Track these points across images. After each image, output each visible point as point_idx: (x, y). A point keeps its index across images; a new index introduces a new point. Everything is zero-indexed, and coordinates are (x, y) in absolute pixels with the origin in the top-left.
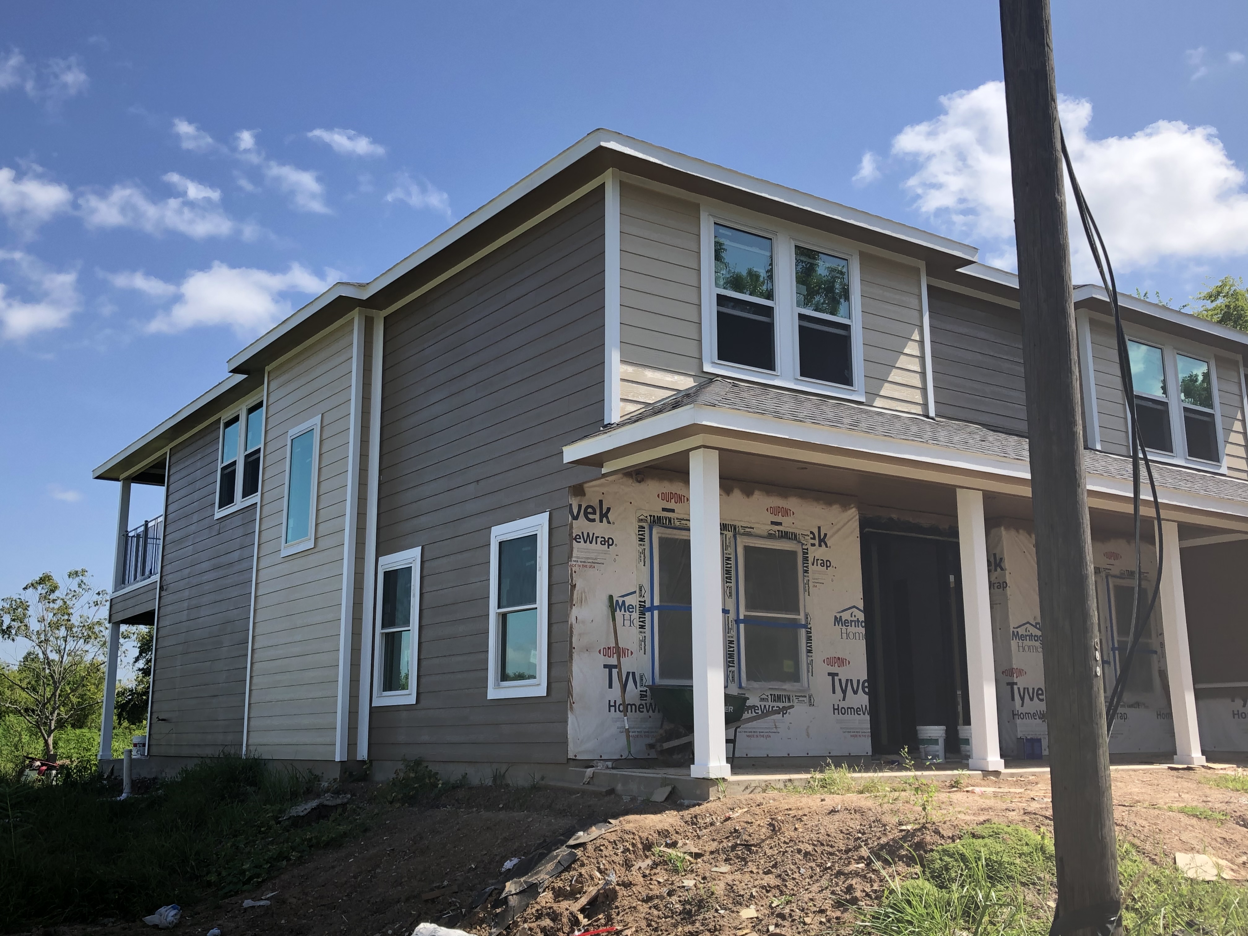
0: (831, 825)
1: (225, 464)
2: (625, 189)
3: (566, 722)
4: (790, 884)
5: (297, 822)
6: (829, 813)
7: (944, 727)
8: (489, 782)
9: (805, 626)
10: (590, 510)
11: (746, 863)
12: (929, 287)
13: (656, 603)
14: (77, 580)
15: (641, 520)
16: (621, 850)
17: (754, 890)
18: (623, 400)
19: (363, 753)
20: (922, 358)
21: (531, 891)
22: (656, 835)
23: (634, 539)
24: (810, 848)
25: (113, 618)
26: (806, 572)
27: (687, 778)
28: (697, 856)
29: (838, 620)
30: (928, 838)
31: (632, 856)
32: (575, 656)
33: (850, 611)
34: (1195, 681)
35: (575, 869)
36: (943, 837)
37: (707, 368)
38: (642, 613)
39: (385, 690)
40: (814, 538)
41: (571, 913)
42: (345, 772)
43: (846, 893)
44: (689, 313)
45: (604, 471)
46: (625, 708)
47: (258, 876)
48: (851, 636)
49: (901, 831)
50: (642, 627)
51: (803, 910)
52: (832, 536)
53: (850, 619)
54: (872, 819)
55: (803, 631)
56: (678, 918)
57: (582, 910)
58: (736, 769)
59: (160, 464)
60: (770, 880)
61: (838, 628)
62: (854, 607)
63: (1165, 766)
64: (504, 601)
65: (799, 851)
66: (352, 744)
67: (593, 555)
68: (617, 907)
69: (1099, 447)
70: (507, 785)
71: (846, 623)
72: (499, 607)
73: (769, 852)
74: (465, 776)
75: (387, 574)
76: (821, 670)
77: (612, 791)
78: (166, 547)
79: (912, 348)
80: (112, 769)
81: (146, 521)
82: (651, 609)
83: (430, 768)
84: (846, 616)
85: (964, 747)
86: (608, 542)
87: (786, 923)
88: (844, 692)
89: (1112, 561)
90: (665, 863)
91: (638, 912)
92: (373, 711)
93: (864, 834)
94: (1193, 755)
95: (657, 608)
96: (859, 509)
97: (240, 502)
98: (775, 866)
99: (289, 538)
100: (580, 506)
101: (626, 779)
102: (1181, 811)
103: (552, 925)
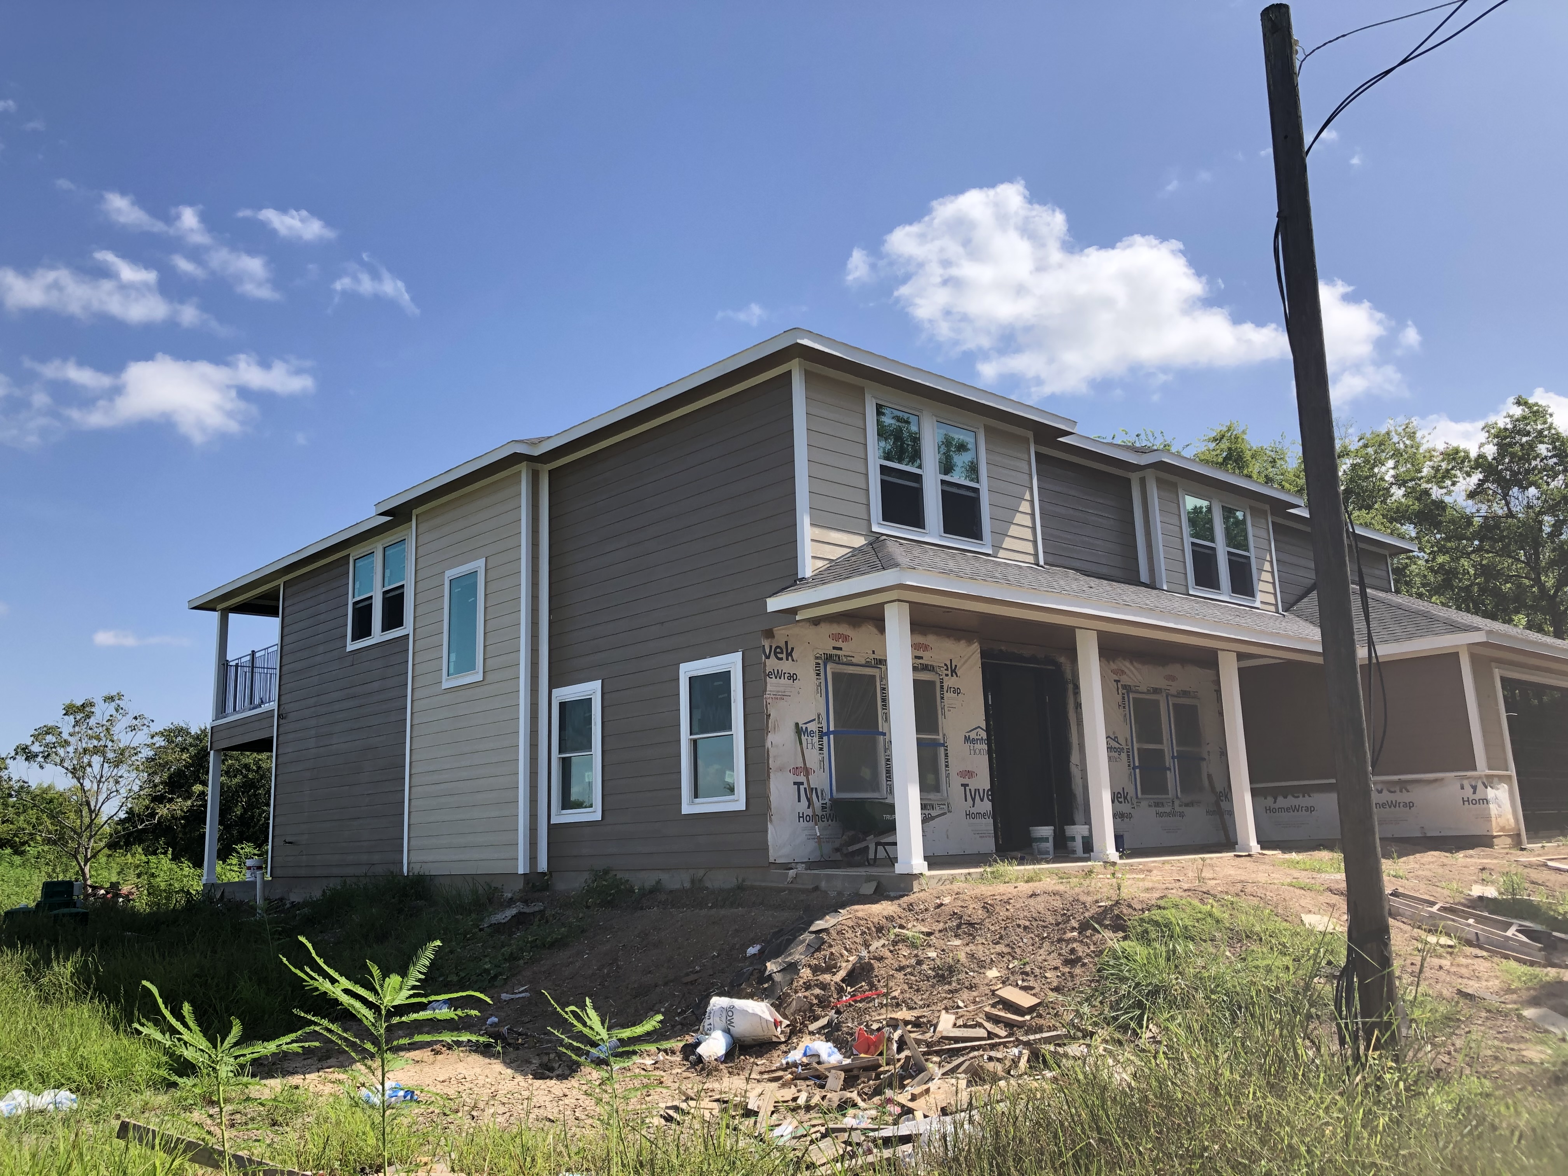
0: (1039, 905)
1: (358, 599)
2: (809, 377)
3: (766, 831)
4: (1018, 951)
5: (498, 928)
6: (1031, 896)
7: (1052, 828)
8: (687, 885)
9: (943, 745)
10: (778, 650)
11: (974, 938)
12: (1037, 454)
13: (832, 728)
14: (113, 705)
15: (817, 658)
16: (859, 933)
17: (993, 956)
18: (813, 557)
19: (543, 865)
20: (1033, 515)
21: (792, 968)
22: (884, 920)
23: (813, 674)
24: (1027, 923)
25: (214, 745)
26: (942, 698)
27: (891, 874)
28: (929, 934)
29: (967, 739)
30: (1125, 911)
31: (868, 937)
32: (772, 775)
33: (975, 731)
34: (1252, 781)
35: (824, 950)
36: (1135, 909)
37: (875, 528)
38: (821, 737)
39: (563, 809)
40: (947, 670)
41: (836, 983)
42: (528, 883)
43: (1071, 954)
44: (860, 482)
45: (798, 618)
46: (815, 818)
47: (501, 974)
48: (977, 751)
49: (1100, 907)
50: (821, 749)
51: (1041, 968)
52: (960, 668)
53: (976, 737)
54: (1071, 899)
55: (942, 749)
56: (935, 981)
57: (843, 980)
58: (931, 867)
59: (273, 595)
60: (1000, 948)
61: (967, 745)
62: (979, 727)
63: (1232, 854)
64: (696, 729)
65: (1019, 926)
66: (533, 858)
67: (782, 689)
68: (876, 976)
69: (1165, 588)
70: (707, 888)
71: (973, 741)
72: (691, 734)
73: (992, 928)
74: (659, 882)
75: (562, 705)
76: (956, 782)
77: (816, 889)
78: (283, 677)
79: (1025, 507)
80: (223, 893)
81: (253, 651)
82: (828, 734)
83: (618, 877)
84: (973, 735)
85: (1070, 844)
86: (793, 677)
87: (1031, 978)
88: (974, 800)
89: (1170, 683)
90: (904, 941)
91: (896, 978)
92: (551, 828)
93: (1068, 910)
94: (1251, 844)
95: (833, 732)
96: (980, 644)
97: (378, 635)
98: (1001, 938)
99: (451, 671)
100: (771, 647)
101: (829, 878)
102: (1290, 885)
103: (823, 993)
